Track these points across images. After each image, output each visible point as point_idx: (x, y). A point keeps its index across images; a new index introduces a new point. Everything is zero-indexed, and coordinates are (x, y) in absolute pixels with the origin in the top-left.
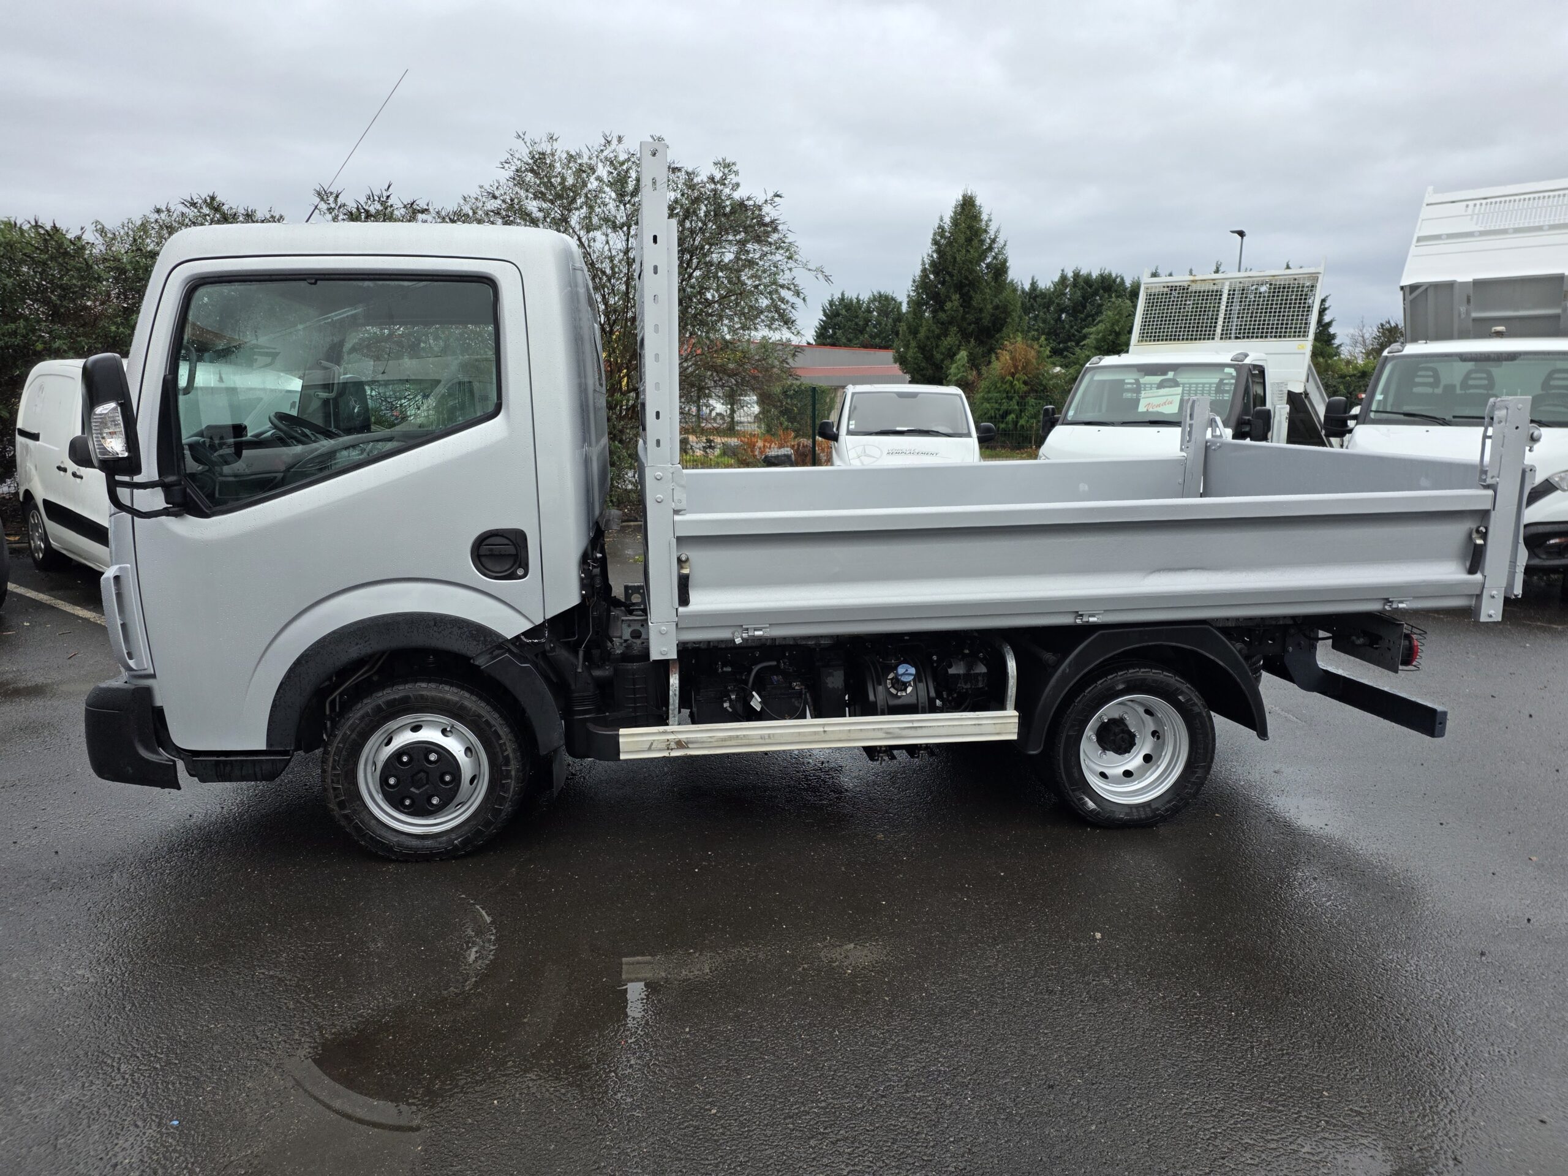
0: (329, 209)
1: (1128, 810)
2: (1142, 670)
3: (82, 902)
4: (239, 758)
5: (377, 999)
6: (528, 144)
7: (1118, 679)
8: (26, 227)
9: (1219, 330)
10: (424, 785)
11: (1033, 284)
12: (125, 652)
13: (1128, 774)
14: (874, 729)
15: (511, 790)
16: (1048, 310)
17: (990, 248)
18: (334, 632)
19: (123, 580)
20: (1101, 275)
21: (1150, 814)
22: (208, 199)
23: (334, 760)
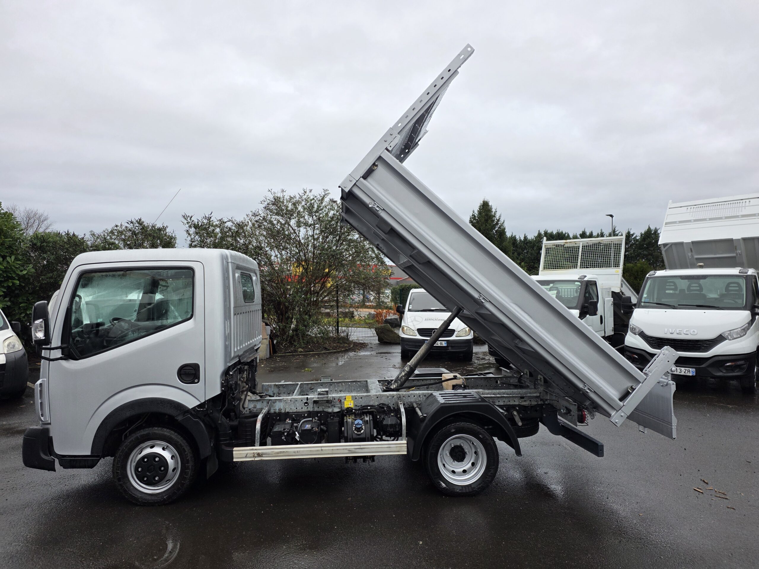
0: (187, 223)
1: (461, 488)
2: (462, 423)
3: (9, 520)
4: (79, 458)
5: (108, 562)
6: (273, 194)
7: (452, 427)
8: (63, 234)
9: (579, 264)
10: (152, 472)
11: (525, 237)
12: (40, 413)
13: (464, 471)
14: (343, 449)
15: (189, 475)
16: (533, 249)
17: (497, 224)
18: (121, 406)
19: (43, 385)
20: (558, 233)
21: (471, 490)
22: (138, 220)
23: (118, 460)
